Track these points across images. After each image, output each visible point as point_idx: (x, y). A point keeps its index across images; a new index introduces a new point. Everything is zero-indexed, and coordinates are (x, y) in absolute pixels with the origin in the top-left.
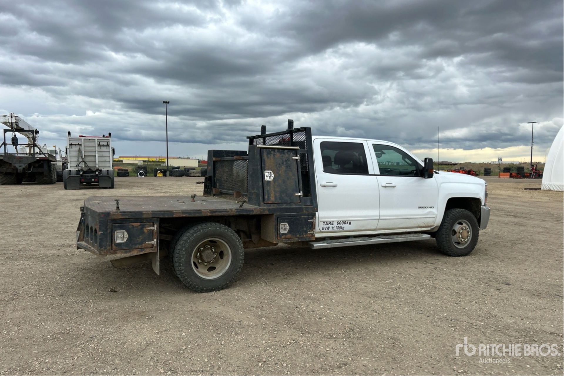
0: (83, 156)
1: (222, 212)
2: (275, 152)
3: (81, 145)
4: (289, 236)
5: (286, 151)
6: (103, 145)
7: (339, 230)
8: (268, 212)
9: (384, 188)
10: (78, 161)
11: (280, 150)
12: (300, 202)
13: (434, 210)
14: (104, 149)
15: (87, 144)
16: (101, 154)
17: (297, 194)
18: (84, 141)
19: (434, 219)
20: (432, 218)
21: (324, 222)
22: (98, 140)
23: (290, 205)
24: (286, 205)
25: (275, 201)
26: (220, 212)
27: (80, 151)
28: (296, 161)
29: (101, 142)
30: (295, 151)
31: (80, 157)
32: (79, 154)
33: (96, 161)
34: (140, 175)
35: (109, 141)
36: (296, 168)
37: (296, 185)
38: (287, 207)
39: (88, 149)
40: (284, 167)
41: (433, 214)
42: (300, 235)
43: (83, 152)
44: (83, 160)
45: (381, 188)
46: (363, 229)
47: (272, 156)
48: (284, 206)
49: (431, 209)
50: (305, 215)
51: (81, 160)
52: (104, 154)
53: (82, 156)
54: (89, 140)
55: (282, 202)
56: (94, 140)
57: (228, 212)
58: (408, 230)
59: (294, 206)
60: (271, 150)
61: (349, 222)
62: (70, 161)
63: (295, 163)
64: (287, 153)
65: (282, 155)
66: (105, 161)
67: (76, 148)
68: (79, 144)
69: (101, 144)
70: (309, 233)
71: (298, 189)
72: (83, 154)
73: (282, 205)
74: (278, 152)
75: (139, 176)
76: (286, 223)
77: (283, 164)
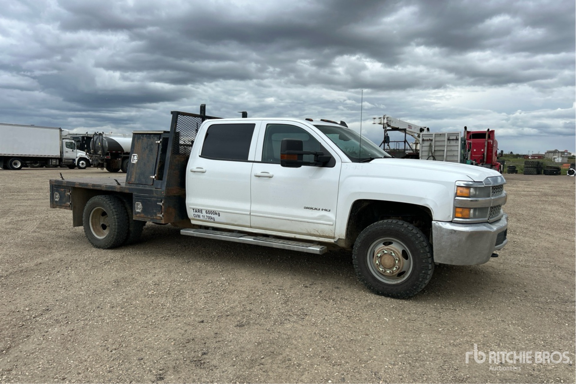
0: (433, 151)
1: (99, 186)
2: (143, 137)
3: (432, 140)
4: (142, 215)
5: (152, 135)
6: (453, 140)
7: (210, 220)
8: (128, 191)
9: (257, 177)
10: (428, 155)
11: (148, 135)
12: (153, 185)
13: (331, 215)
14: (453, 143)
15: (438, 139)
16: (449, 148)
17: (151, 177)
18: (435, 136)
19: (332, 228)
20: (328, 226)
21: (194, 209)
22: (448, 135)
23: (145, 187)
24: (142, 187)
25: (135, 182)
26: (97, 186)
27: (430, 146)
28: (158, 145)
29: (450, 137)
30: (159, 135)
31: (430, 152)
32: (429, 149)
33: (444, 156)
34: (569, 173)
35: (459, 135)
36: (157, 152)
37: (153, 168)
38: (142, 188)
39: (438, 144)
40: (147, 151)
41: (330, 221)
42: (151, 216)
43: (433, 147)
44: (432, 155)
45: (253, 178)
46: (236, 223)
47: (141, 140)
48: (141, 187)
49: (326, 212)
50: (155, 197)
51: (430, 155)
52: (453, 148)
53: (431, 151)
54: (439, 135)
55: (139, 183)
56: (444, 135)
57: (101, 187)
58: (298, 236)
59: (148, 188)
60: (141, 135)
61: (217, 212)
62: (422, 156)
63: (157, 147)
64: (153, 138)
65: (149, 139)
66: (454, 156)
67: (427, 144)
68: (430, 140)
69: (450, 138)
70: (158, 215)
71: (154, 172)
72: (433, 149)
73: (140, 186)
74: (146, 137)
75: (568, 175)
76: (140, 203)
77: (147, 148)
